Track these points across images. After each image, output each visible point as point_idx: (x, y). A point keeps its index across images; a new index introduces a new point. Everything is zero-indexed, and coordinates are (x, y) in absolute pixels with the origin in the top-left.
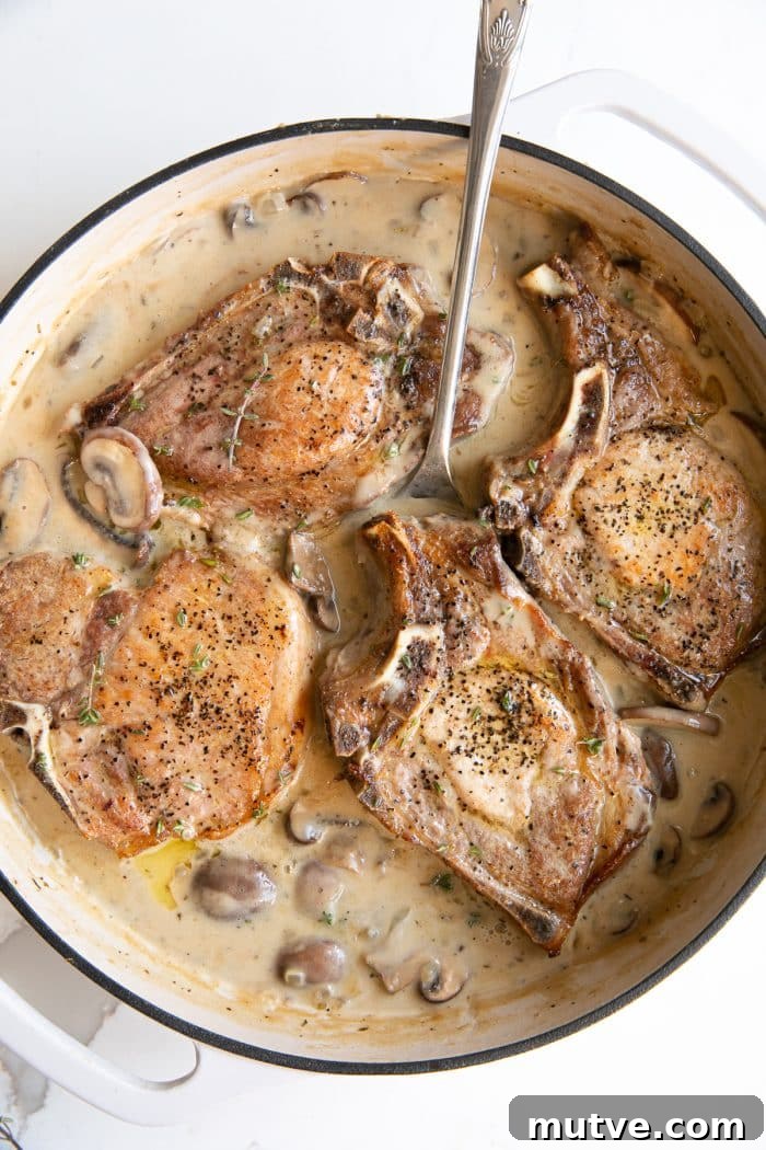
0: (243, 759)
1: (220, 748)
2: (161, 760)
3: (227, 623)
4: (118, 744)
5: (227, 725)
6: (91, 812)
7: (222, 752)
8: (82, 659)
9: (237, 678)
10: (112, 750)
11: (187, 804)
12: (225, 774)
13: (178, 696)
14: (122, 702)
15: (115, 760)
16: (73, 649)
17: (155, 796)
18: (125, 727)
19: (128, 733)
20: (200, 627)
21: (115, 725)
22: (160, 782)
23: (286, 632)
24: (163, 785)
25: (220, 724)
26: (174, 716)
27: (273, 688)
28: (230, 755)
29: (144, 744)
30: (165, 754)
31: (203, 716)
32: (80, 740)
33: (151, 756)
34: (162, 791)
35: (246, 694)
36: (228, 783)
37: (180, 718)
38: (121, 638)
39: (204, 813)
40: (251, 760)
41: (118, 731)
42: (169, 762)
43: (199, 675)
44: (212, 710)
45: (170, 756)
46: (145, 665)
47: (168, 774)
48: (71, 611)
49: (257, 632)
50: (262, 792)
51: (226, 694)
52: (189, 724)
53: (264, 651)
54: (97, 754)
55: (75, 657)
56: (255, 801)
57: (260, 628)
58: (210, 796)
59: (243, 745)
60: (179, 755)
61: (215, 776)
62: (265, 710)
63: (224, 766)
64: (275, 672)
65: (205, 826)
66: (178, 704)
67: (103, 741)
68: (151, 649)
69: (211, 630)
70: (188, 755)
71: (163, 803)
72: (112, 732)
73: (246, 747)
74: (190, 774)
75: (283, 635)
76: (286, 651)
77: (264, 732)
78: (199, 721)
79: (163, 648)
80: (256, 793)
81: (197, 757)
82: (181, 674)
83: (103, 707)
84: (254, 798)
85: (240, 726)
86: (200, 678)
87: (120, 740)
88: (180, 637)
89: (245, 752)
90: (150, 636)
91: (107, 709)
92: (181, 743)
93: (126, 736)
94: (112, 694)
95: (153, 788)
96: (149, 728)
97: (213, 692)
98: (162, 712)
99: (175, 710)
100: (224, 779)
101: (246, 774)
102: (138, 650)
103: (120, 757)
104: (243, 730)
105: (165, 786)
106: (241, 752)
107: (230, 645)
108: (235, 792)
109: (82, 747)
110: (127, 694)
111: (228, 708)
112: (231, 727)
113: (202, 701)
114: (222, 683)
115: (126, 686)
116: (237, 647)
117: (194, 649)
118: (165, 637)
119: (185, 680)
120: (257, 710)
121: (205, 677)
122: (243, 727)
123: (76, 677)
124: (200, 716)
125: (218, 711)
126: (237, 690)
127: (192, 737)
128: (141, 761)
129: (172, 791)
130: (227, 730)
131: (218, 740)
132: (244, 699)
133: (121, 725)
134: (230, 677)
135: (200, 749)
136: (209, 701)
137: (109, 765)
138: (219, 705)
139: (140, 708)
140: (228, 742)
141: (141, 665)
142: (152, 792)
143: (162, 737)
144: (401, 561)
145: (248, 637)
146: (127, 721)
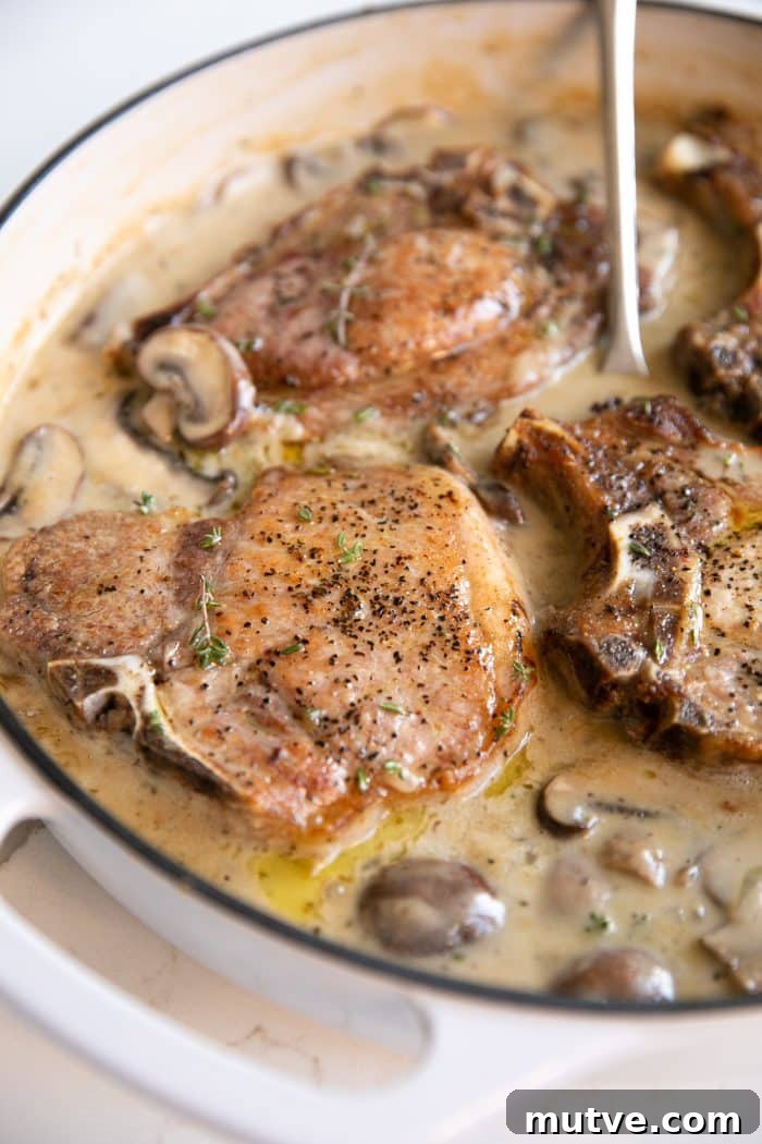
0: (456, 656)
1: (417, 650)
2: (336, 681)
3: (372, 508)
4: (264, 679)
5: (417, 616)
6: (249, 773)
7: (421, 653)
8: (178, 593)
9: (410, 557)
10: (257, 691)
11: (394, 736)
12: (437, 685)
13: (335, 595)
14: (255, 622)
15: (266, 701)
16: (162, 587)
17: (341, 732)
18: (268, 652)
19: (274, 659)
20: (335, 519)
21: (250, 655)
22: (344, 712)
23: (456, 497)
24: (348, 716)
25: (404, 618)
26: (336, 621)
27: (464, 562)
28: (435, 654)
29: (303, 666)
30: (339, 671)
31: (377, 613)
32: (205, 686)
33: (319, 679)
34: (351, 722)
35: (429, 574)
36: (444, 697)
37: (345, 624)
38: (228, 556)
39: (422, 747)
40: (468, 652)
41: (259, 662)
42: (348, 681)
43: (353, 568)
44: (389, 604)
45: (348, 673)
46: (272, 573)
47: (352, 698)
48: (146, 550)
49: (416, 505)
50: (500, 699)
51: (402, 579)
52: (361, 629)
53: (436, 522)
54: (236, 701)
55: (169, 595)
56: (494, 716)
57: (419, 500)
58: (423, 721)
59: (449, 635)
60: (361, 670)
61: (421, 693)
62: (463, 587)
63: (429, 673)
64: (460, 542)
65: (431, 767)
66: (338, 605)
67: (240, 684)
68: (276, 555)
69: (352, 519)
70: (374, 668)
71: (358, 740)
72: (250, 669)
73: (455, 637)
74: (385, 695)
75: (454, 501)
76: (466, 517)
77: (472, 616)
78: (375, 621)
79: (291, 549)
80: (491, 704)
81: (387, 669)
82: (328, 574)
83: (229, 633)
84: (491, 712)
85: (436, 615)
86: (357, 571)
87: (266, 674)
88: (310, 535)
89: (457, 644)
90: (270, 540)
91: (235, 636)
92: (357, 654)
93: (273, 664)
94: (235, 617)
95: (335, 721)
96: (305, 642)
97: (381, 582)
98: (318, 620)
99: (335, 613)
100: (437, 692)
101: (467, 678)
102: (257, 558)
103: (272, 697)
104: (442, 618)
105: (353, 714)
106: (450, 645)
107: (386, 527)
108: (461, 707)
109: (210, 697)
110: (258, 609)
111: (411, 593)
112: (424, 618)
113: (371, 594)
114: (390, 569)
115: (254, 602)
116: (394, 526)
117: (336, 543)
118: (290, 537)
119: (336, 577)
120: (453, 589)
121: (363, 568)
122: (441, 614)
123: (175, 617)
124: (374, 613)
125: (397, 602)
126: (414, 572)
127: (371, 643)
128: (307, 690)
129: (367, 717)
130: (418, 623)
131: (409, 639)
132: (429, 581)
133: (262, 650)
134: (399, 558)
135: (388, 656)
136: (381, 592)
137: (258, 711)
138: (397, 595)
139: (282, 622)
140: (426, 639)
141: (267, 574)
142: (336, 727)
143: (328, 651)
144: (564, 452)
145: (406, 513)
146: (270, 644)
